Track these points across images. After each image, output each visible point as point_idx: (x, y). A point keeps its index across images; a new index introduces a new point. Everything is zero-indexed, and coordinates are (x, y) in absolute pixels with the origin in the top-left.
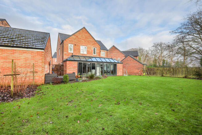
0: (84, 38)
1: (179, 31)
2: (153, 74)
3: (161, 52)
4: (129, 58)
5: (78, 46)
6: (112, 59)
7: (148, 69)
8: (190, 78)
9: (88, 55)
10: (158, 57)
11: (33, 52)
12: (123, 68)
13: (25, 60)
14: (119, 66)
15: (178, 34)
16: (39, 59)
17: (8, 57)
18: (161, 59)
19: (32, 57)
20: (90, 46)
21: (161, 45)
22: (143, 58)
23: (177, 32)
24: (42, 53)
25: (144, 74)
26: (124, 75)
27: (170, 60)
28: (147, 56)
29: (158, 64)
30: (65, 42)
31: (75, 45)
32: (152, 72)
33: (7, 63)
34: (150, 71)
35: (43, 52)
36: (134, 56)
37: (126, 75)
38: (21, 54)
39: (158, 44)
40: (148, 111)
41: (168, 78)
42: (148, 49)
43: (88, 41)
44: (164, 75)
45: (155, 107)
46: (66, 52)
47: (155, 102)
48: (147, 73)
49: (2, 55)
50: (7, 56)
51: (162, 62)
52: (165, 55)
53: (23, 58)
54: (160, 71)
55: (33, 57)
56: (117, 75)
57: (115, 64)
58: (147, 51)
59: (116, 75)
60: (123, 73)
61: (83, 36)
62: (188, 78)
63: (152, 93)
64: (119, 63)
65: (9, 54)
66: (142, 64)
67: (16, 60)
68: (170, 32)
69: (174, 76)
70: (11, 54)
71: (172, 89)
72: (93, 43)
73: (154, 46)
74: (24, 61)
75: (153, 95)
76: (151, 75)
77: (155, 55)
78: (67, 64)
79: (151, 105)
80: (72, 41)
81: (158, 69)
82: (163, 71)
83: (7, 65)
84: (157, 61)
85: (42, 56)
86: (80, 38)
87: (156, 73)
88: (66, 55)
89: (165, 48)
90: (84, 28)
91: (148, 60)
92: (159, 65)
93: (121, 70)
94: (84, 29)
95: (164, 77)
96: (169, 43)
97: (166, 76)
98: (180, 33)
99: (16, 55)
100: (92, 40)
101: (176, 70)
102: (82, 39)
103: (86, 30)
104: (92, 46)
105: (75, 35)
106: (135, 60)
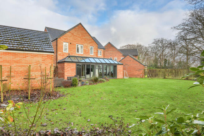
0: (81, 36)
1: (181, 28)
2: (155, 76)
3: (162, 50)
4: (128, 58)
5: (74, 45)
6: (111, 60)
7: (150, 71)
8: (191, 80)
9: (85, 56)
10: (159, 55)
11: (44, 55)
12: (123, 70)
13: (36, 63)
14: (119, 68)
15: (180, 31)
16: (49, 63)
17: (21, 61)
18: (163, 58)
19: (42, 60)
20: (86, 45)
21: (162, 41)
22: (142, 56)
23: (179, 28)
24: (52, 57)
25: (146, 76)
26: (125, 77)
27: (173, 60)
28: (146, 54)
29: (159, 64)
30: (60, 40)
31: (71, 43)
32: (154, 74)
33: (20, 67)
34: (152, 73)
35: (53, 55)
36: (134, 56)
37: (127, 78)
38: (32, 58)
39: (159, 41)
40: (158, 101)
41: (170, 80)
42: (147, 46)
43: (84, 39)
44: (166, 77)
45: (162, 99)
46: (61, 51)
47: (161, 97)
48: (150, 75)
49: (15, 58)
50: (19, 60)
51: (163, 61)
52: (166, 53)
53: (34, 61)
54: (162, 72)
55: (44, 60)
56: (118, 77)
57: (115, 65)
58: (146, 48)
59: (116, 78)
60: (124, 75)
61: (78, 34)
62: (189, 80)
63: (158, 92)
64: (119, 64)
65: (22, 57)
66: (144, 65)
67: (28, 63)
68: (172, 28)
69: (176, 78)
70: (23, 57)
71: (173, 89)
72: (90, 41)
73: (154, 43)
74: (35, 65)
75: (159, 93)
76: (152, 77)
77: (156, 53)
78: (65, 66)
79: (159, 98)
80: (67, 39)
81: (159, 71)
82: (165, 73)
83: (19, 69)
84: (158, 60)
85: (52, 60)
86: (76, 36)
87: (158, 75)
88: (60, 55)
89: (166, 45)
90: (80, 24)
91: (147, 59)
92: (161, 66)
93: (122, 73)
94: (80, 26)
95: (167, 79)
96: (171, 40)
97: (168, 78)
98: (182, 30)
99: (28, 59)
100: (88, 37)
101: (178, 72)
102: (79, 37)
103: (83, 26)
104: (89, 45)
105: (70, 33)
106: (135, 61)
